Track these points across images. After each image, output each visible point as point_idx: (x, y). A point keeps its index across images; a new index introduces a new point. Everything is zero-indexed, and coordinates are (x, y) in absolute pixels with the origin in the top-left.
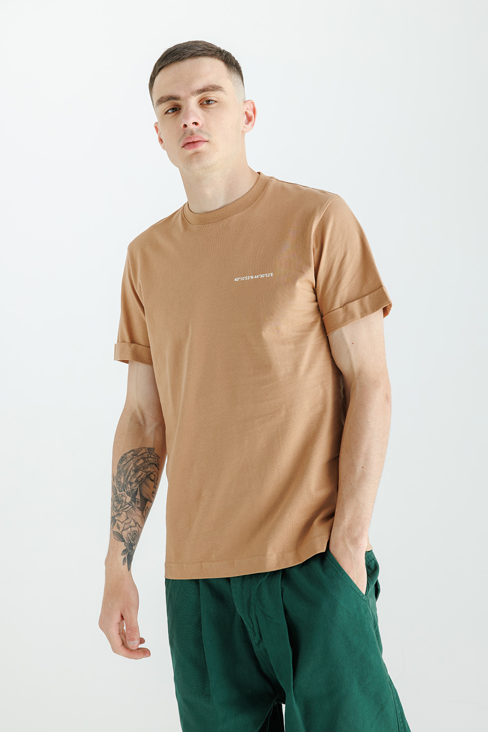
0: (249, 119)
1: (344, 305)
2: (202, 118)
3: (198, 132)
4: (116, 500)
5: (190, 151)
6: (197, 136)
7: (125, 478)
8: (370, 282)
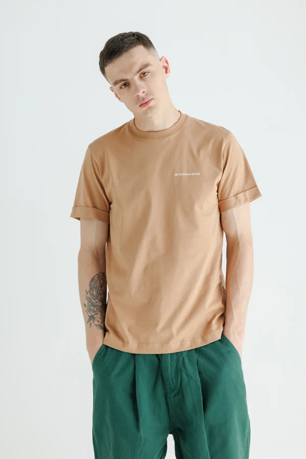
1: (236, 195)
7: (97, 292)
8: (249, 182)
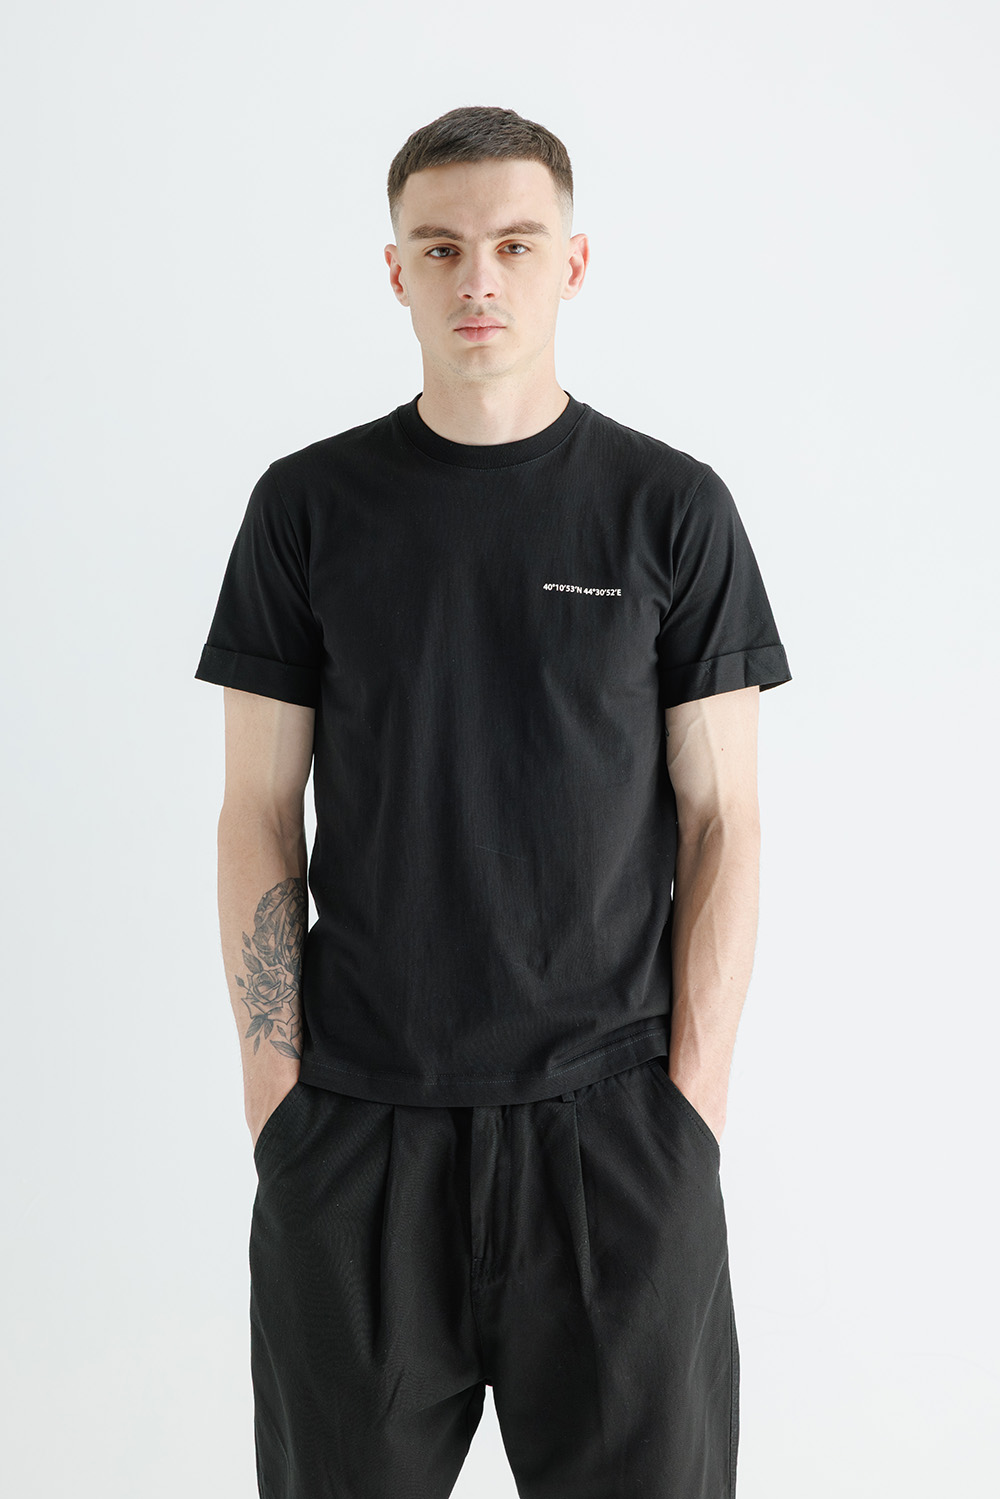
0: (576, 272)
2: (500, 282)
3: (491, 311)
4: (263, 983)
5: (469, 343)
6: (489, 319)
7: (278, 939)
